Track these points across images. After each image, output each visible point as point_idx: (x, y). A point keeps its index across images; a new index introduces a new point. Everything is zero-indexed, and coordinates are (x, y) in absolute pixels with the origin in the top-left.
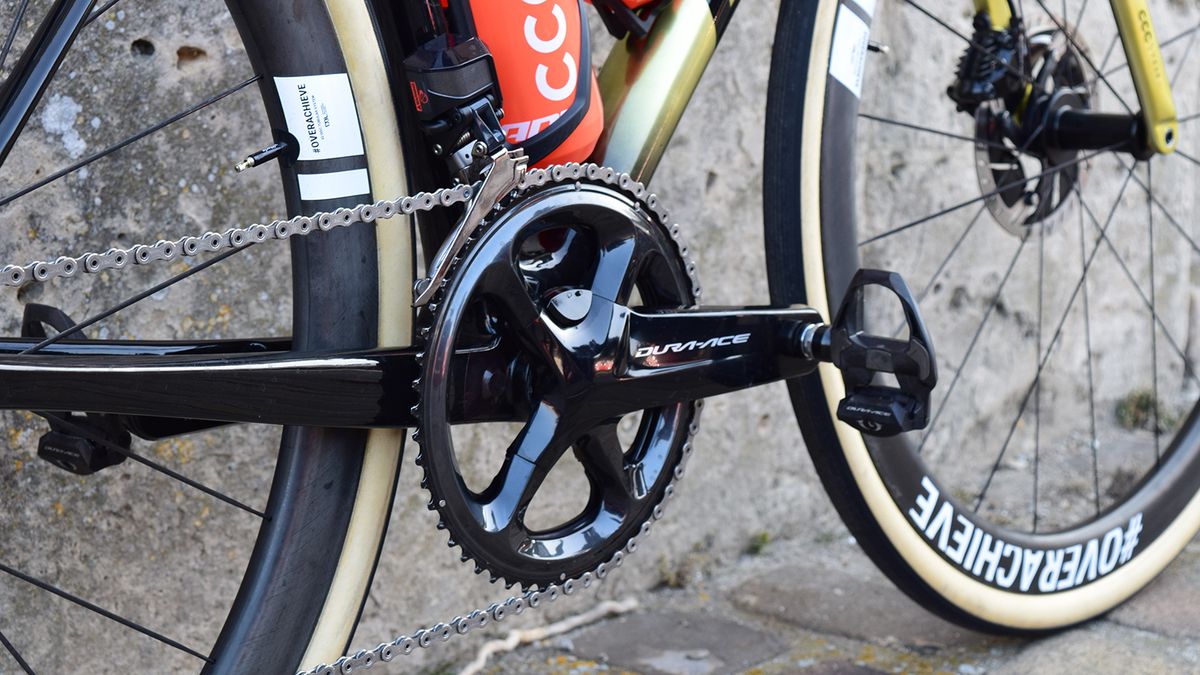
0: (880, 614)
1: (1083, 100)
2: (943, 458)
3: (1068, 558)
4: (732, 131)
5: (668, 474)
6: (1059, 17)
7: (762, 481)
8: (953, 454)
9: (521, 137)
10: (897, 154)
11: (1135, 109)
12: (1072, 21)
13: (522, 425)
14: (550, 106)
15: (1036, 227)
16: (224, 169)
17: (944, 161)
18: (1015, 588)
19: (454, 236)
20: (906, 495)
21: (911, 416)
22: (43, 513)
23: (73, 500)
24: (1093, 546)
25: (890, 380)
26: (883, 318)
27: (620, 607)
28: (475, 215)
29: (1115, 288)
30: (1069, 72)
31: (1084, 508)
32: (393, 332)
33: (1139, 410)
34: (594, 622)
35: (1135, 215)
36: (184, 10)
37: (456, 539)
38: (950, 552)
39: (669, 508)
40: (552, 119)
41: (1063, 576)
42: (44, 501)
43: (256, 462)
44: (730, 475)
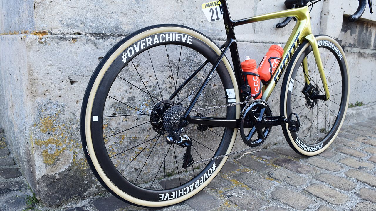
0: (290, 153)
1: (318, 93)
2: (299, 135)
3: (314, 148)
4: (275, 95)
5: (268, 135)
6: (316, 83)
7: (277, 137)
8: (300, 134)
9: (253, 96)
10: (295, 99)
11: (325, 94)
12: (317, 84)
13: (251, 129)
14: (256, 93)
15: (312, 108)
16: (218, 98)
17: (300, 99)
18: (307, 151)
19: (245, 107)
20: (295, 139)
21: (297, 130)
22: (197, 135)
23: (200, 134)
24: (317, 146)
25: (294, 125)
26: (294, 118)
27: (259, 150)
28: (247, 105)
29: (321, 115)
30: (317, 90)
31: (316, 142)
32: (238, 117)
33: (323, 131)
34: (256, 152)
35: (324, 107)
36: (214, 81)
37: (243, 141)
38: (300, 146)
39: (268, 139)
40: (257, 94)
41: (313, 150)
42: (197, 134)
43: (219, 131)
44: (273, 136)
